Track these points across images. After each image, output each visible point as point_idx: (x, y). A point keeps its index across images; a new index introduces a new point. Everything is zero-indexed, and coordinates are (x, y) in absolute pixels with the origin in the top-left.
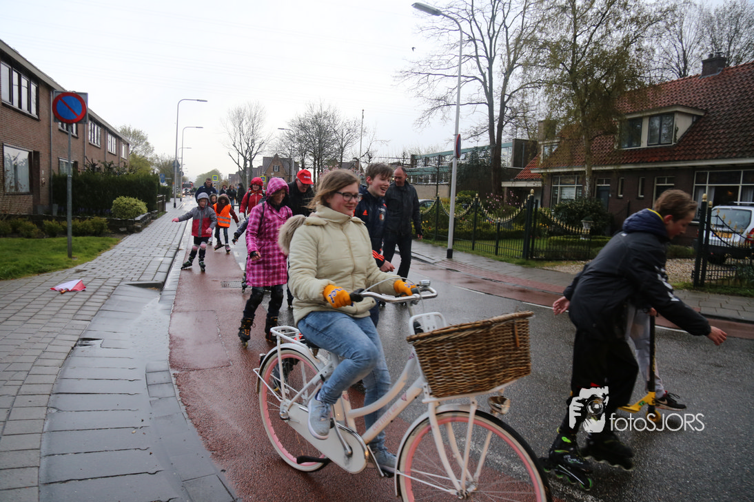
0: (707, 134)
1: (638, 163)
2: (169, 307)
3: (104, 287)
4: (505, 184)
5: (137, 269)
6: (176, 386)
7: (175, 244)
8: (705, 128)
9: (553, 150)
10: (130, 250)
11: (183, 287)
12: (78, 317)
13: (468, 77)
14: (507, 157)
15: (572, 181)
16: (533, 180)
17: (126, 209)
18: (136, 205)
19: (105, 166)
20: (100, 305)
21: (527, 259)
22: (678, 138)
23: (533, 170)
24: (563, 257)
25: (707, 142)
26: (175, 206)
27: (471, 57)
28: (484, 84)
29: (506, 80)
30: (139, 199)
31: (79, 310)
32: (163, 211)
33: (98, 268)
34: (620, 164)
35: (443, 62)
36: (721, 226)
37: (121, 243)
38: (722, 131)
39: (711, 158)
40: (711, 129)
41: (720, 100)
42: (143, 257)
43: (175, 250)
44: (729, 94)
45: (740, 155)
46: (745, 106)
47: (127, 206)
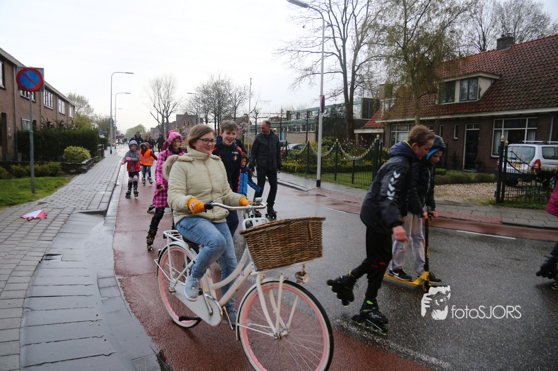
0: (501, 92)
1: (453, 114)
2: (111, 228)
3: (61, 215)
4: (357, 132)
5: (85, 200)
6: (121, 289)
7: (113, 181)
8: (500, 88)
9: (391, 106)
10: (79, 186)
11: (121, 213)
12: (42, 238)
13: (328, 53)
14: (357, 111)
15: (406, 128)
16: (377, 128)
17: (77, 155)
18: (82, 152)
19: (57, 123)
20: (59, 228)
22: (481, 96)
23: (377, 120)
25: (502, 98)
26: (111, 153)
27: (330, 38)
28: (340, 58)
29: (356, 55)
30: (84, 148)
31: (43, 233)
32: (102, 156)
33: (56, 200)
34: (439, 115)
35: (310, 42)
36: (515, 159)
37: (72, 182)
38: (512, 90)
39: (505, 110)
40: (505, 89)
41: (510, 67)
42: (90, 191)
43: (113, 186)
44: (516, 63)
45: (525, 107)
46: (527, 71)
47: (75, 153)
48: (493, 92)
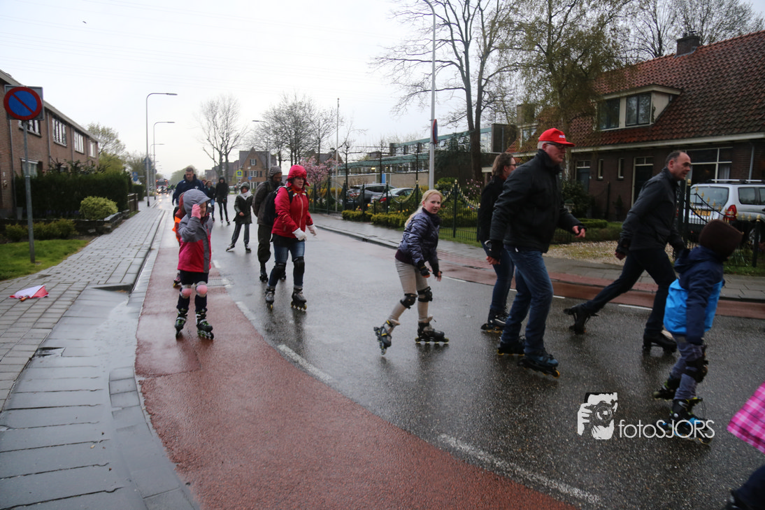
0: (683, 113)
1: (617, 144)
2: (137, 310)
3: (68, 292)
4: (485, 170)
5: (105, 271)
6: (141, 394)
7: (148, 243)
8: (681, 107)
9: (532, 134)
10: (99, 252)
11: (154, 288)
12: (38, 326)
13: (444, 62)
14: (486, 143)
17: (95, 210)
18: (105, 205)
19: (72, 165)
20: (63, 311)
22: (655, 118)
25: (684, 120)
26: (148, 205)
27: (447, 41)
28: (461, 68)
29: (483, 64)
30: (109, 199)
31: (40, 317)
32: (136, 210)
33: (63, 272)
34: (599, 145)
35: (419, 47)
36: (701, 204)
37: (90, 246)
38: (698, 110)
39: (689, 138)
40: (688, 108)
41: (695, 78)
42: (113, 259)
43: (146, 251)
44: (703, 73)
45: (716, 133)
46: (719, 84)
47: (96, 207)
48: (672, 112)
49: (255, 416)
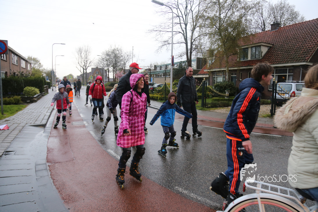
0: (274, 54)
1: (247, 66)
2: (48, 135)
3: (18, 127)
5: (34, 118)
6: (49, 171)
8: (273, 51)
9: (213, 62)
10: (31, 110)
12: (5, 142)
13: (177, 32)
14: (194, 65)
15: (221, 74)
16: (205, 74)
18: (34, 90)
19: (20, 73)
20: (16, 135)
21: (203, 107)
22: (262, 56)
23: (205, 70)
24: (218, 106)
25: (274, 57)
26: (53, 90)
27: (178, 23)
28: (184, 35)
29: (193, 33)
30: (36, 88)
31: (5, 138)
32: (47, 92)
33: (16, 119)
34: (240, 67)
35: (167, 26)
36: (281, 91)
37: (27, 108)
38: (279, 53)
39: (276, 64)
40: (275, 52)
41: (278, 40)
42: (37, 113)
43: (52, 110)
44: (282, 38)
45: (287, 62)
46: (288, 42)
47: (30, 91)
48: (269, 54)
49: (97, 180)
